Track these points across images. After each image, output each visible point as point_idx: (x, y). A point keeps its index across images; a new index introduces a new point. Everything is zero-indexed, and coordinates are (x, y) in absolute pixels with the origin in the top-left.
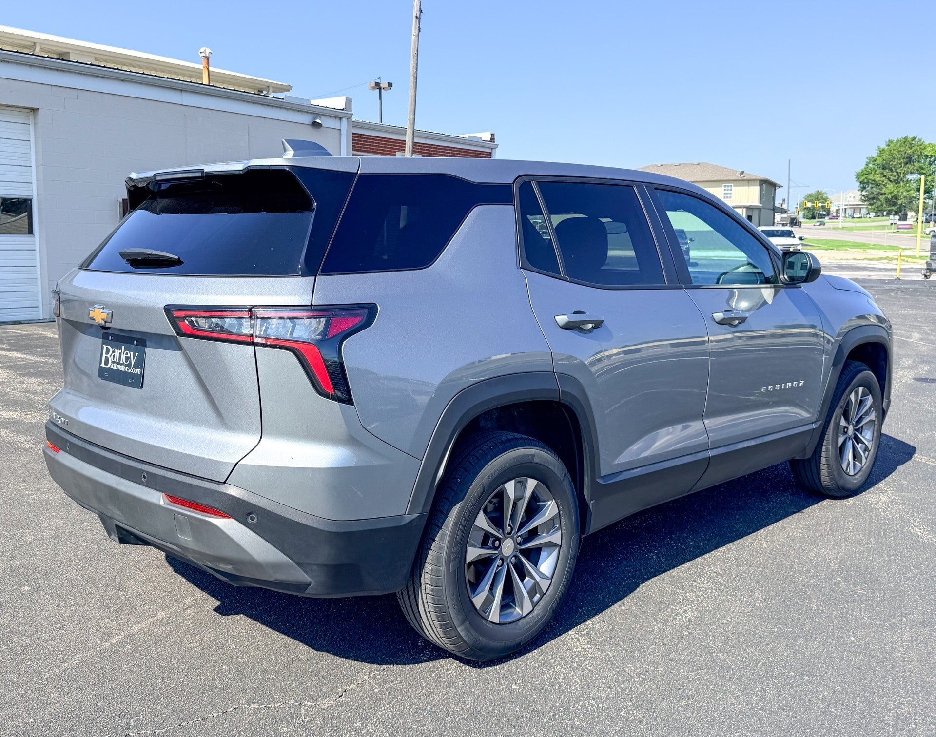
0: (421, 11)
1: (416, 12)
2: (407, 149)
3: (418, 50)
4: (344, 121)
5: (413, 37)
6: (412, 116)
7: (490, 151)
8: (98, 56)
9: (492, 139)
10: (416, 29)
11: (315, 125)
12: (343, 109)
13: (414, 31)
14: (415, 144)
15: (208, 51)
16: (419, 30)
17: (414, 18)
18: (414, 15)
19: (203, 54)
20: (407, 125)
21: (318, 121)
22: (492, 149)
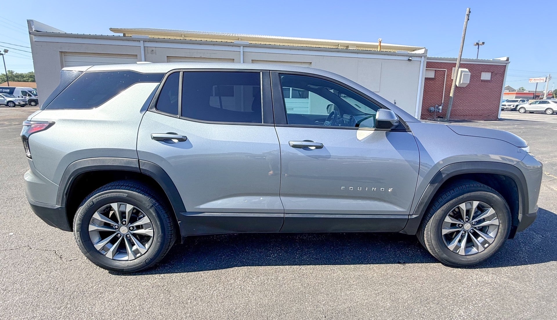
0: (470, 12)
1: (467, 12)
2: (456, 66)
3: (466, 28)
4: (423, 58)
5: (465, 23)
6: (460, 53)
7: (505, 65)
8: (358, 46)
9: (508, 60)
10: (466, 19)
11: (409, 60)
12: (423, 54)
13: (466, 20)
14: (460, 64)
15: (381, 39)
16: (468, 20)
17: (466, 15)
18: (466, 14)
19: (379, 41)
20: (458, 57)
21: (410, 59)
22: (506, 64)
